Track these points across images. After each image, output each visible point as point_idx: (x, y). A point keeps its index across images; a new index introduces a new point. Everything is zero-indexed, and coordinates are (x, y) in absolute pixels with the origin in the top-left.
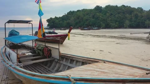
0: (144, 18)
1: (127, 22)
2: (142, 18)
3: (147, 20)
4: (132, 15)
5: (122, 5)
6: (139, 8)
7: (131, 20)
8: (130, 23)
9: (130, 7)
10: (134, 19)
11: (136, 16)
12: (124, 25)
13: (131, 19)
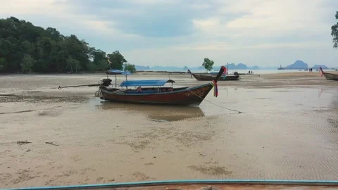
0: (63, 51)
1: (28, 59)
2: (59, 50)
3: (70, 56)
4: (38, 43)
5: (9, 17)
6: (50, 29)
7: (35, 54)
8: (35, 61)
9: (29, 24)
10: (41, 52)
11: (47, 47)
12: (22, 65)
13: (36, 51)
